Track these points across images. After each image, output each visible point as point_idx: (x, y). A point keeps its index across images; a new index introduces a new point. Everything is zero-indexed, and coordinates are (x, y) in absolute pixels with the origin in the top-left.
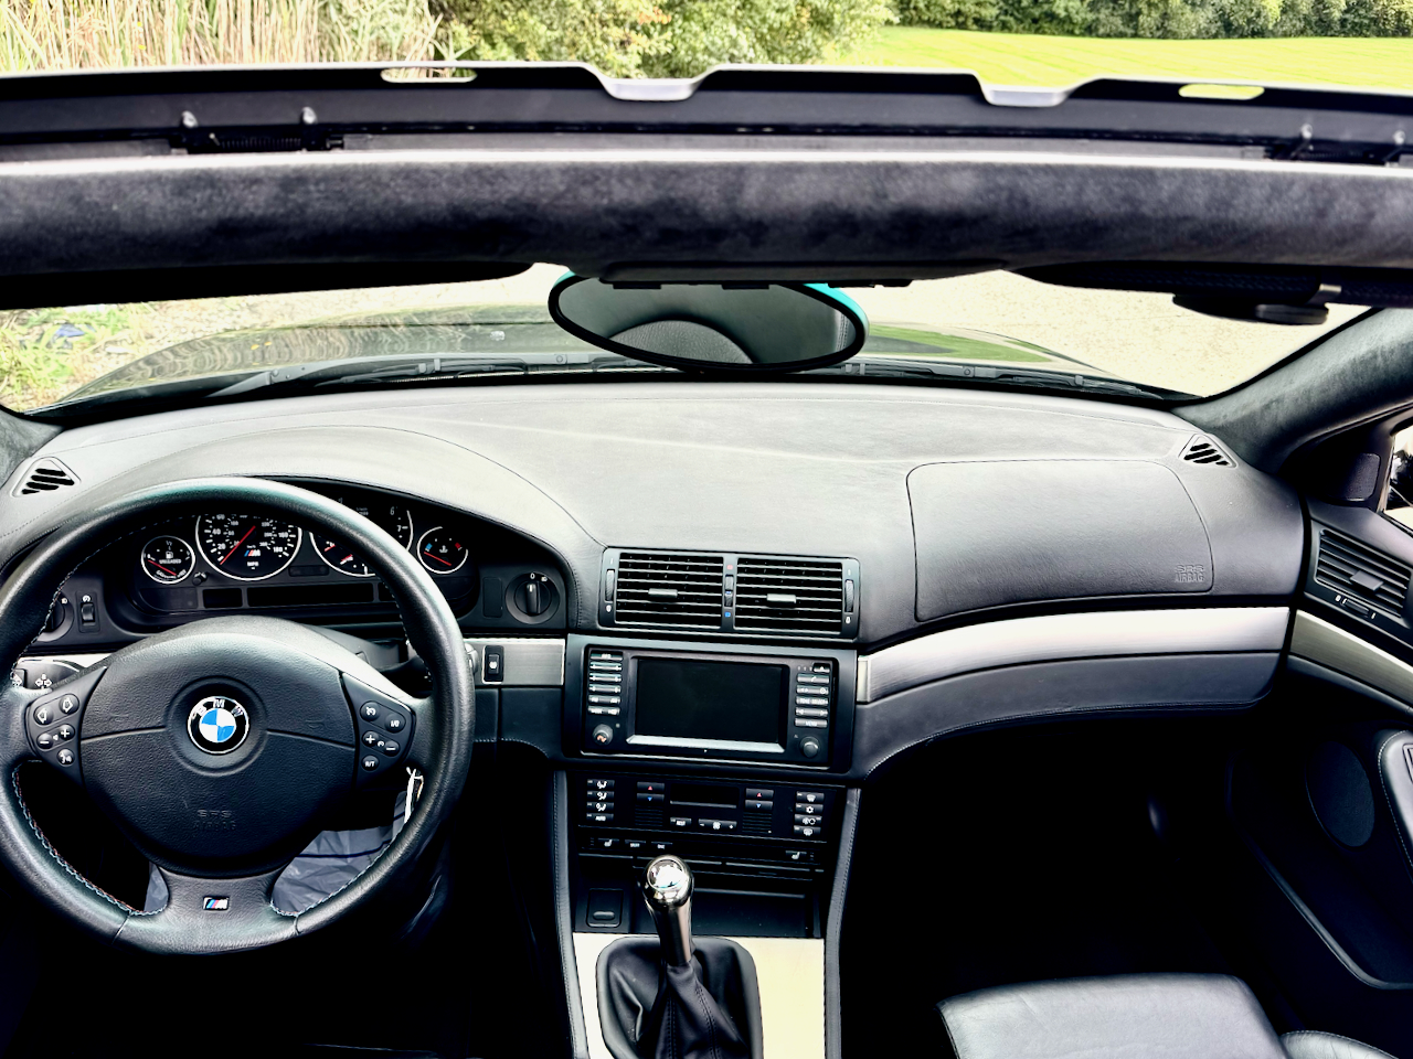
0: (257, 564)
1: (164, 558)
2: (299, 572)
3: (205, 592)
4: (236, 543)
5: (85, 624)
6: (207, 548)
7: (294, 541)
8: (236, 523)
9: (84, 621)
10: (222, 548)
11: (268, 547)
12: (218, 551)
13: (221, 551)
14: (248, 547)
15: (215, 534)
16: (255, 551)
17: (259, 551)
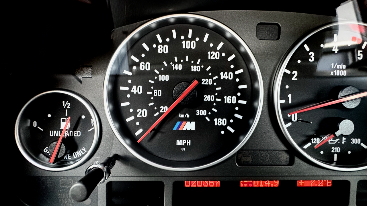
0: (189, 143)
1: (58, 128)
2: (249, 160)
3: (110, 186)
4: (165, 109)
6: (119, 115)
8: (165, 78)
10: (143, 116)
11: (207, 118)
12: (136, 119)
13: (141, 120)
14: (179, 116)
15: (135, 93)
16: (188, 123)
17: (193, 123)
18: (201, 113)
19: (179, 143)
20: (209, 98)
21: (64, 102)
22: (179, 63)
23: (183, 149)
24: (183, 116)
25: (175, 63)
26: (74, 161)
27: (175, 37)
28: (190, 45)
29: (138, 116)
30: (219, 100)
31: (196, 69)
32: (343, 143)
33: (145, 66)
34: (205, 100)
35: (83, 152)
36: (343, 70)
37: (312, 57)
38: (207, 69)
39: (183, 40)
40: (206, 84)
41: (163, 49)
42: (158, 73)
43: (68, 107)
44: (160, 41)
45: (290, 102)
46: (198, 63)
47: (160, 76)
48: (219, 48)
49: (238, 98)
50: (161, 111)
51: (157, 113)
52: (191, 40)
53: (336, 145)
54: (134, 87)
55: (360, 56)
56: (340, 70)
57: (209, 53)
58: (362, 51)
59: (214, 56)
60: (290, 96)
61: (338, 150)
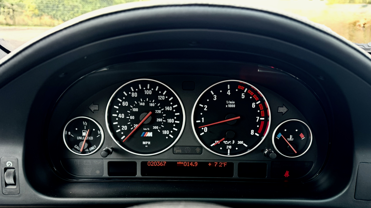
0: (149, 143)
1: (81, 135)
2: (180, 151)
3: (109, 163)
4: (136, 126)
5: (8, 187)
6: (113, 128)
7: (179, 126)
8: (136, 110)
9: (7, 185)
10: (125, 129)
11: (158, 130)
12: (122, 131)
13: (124, 131)
14: (144, 129)
15: (120, 117)
16: (149, 133)
17: (151, 133)
18: (155, 127)
19: (144, 143)
20: (159, 120)
21: (83, 122)
22: (143, 102)
23: (146, 146)
24: (146, 129)
25: (141, 102)
26: (90, 152)
27: (140, 88)
28: (148, 92)
29: (122, 129)
30: (165, 121)
31: (152, 105)
32: (233, 143)
33: (125, 104)
34: (157, 121)
35: (95, 147)
36: (233, 104)
37: (215, 97)
38: (158, 105)
39: (145, 90)
40: (158, 112)
41: (134, 94)
42: (132, 107)
43: (86, 125)
44: (133, 90)
45: (203, 122)
46: (153, 102)
47: (133, 109)
48: (164, 94)
49: (175, 120)
50: (134, 127)
51: (132, 128)
52: (149, 90)
53: (229, 145)
54: (120, 114)
55: (243, 97)
56: (231, 104)
57: (159, 96)
58: (244, 94)
59: (162, 98)
60: (203, 119)
61: (230, 147)
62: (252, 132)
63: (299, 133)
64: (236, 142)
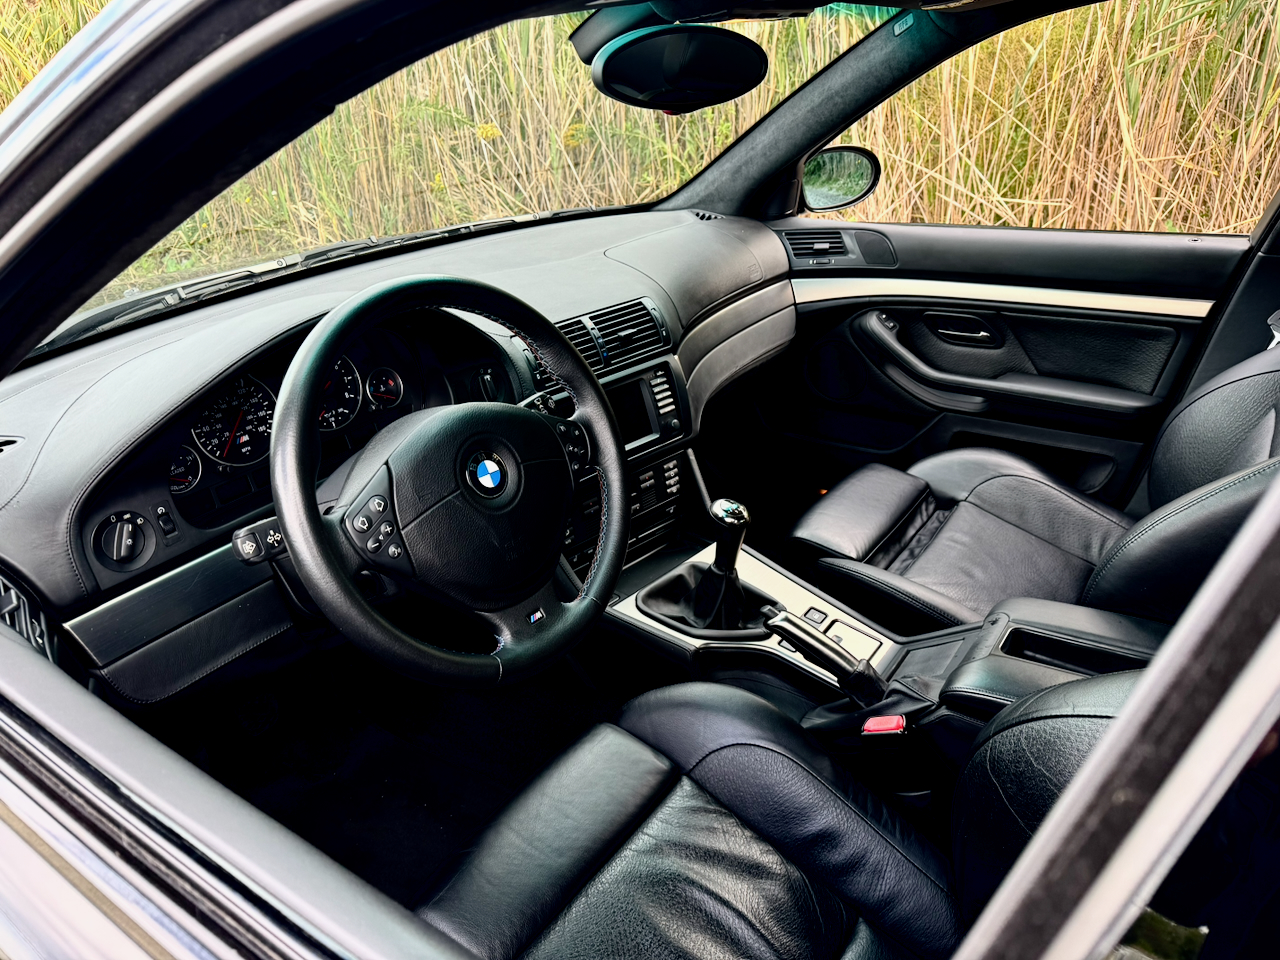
8: (219, 415)
13: (216, 446)
17: (247, 436)
18: (249, 428)
19: (244, 450)
20: (250, 417)
22: (223, 404)
23: (248, 454)
24: (239, 434)
25: (221, 405)
32: (334, 413)
34: (248, 419)
38: (242, 401)
48: (242, 385)
50: (226, 436)
51: (224, 438)
57: (238, 391)
61: (333, 419)
62: (346, 394)
63: (387, 380)
64: (337, 412)
